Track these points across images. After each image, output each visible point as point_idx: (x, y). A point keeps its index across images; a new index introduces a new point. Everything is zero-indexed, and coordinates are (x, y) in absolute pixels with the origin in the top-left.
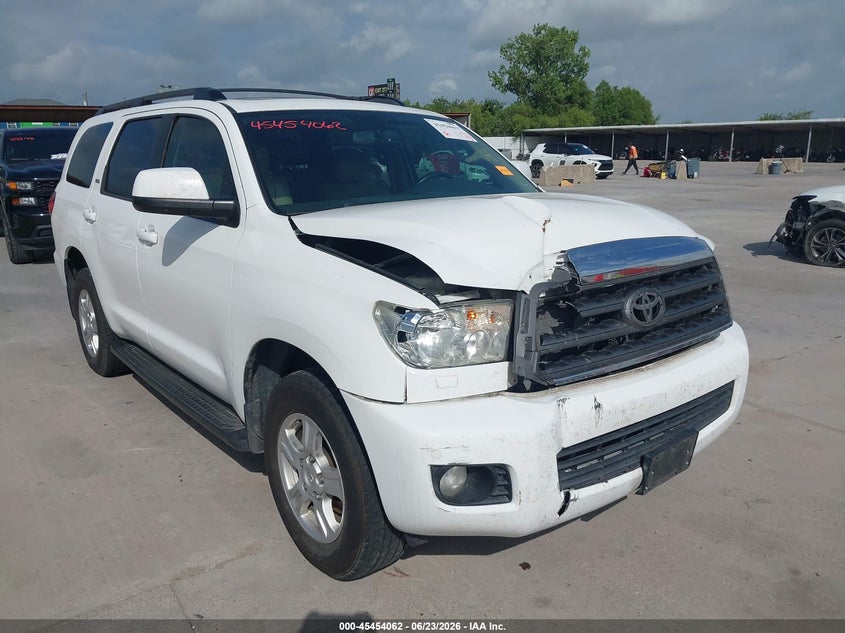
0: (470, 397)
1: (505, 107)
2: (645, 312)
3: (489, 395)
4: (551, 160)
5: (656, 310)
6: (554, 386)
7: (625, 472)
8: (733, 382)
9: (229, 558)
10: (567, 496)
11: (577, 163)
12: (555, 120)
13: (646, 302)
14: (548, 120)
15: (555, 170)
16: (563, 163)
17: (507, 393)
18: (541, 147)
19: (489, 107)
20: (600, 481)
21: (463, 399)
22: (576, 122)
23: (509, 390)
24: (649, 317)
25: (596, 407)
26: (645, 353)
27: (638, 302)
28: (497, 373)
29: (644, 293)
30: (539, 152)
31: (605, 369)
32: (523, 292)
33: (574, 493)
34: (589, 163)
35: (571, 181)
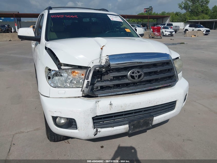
0: (69, 97)
1: (182, 14)
2: (135, 77)
3: (75, 97)
4: (190, 29)
5: (140, 76)
6: (97, 97)
7: (122, 125)
8: (176, 101)
9: (31, 130)
10: (97, 130)
11: (198, 30)
12: (197, 18)
13: (136, 73)
14: (195, 17)
15: (190, 32)
16: (193, 30)
17: (82, 97)
18: (188, 25)
19: (177, 14)
20: (111, 127)
21: (67, 98)
22: (203, 18)
23: (83, 96)
24: (136, 78)
25: (110, 104)
26: (134, 89)
27: (133, 73)
28: (78, 91)
29: (135, 70)
30: (187, 27)
31: (118, 93)
32: (90, 67)
33: (99, 130)
34: (202, 30)
35: (195, 36)
